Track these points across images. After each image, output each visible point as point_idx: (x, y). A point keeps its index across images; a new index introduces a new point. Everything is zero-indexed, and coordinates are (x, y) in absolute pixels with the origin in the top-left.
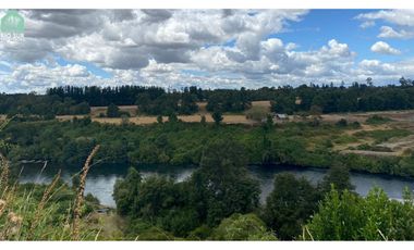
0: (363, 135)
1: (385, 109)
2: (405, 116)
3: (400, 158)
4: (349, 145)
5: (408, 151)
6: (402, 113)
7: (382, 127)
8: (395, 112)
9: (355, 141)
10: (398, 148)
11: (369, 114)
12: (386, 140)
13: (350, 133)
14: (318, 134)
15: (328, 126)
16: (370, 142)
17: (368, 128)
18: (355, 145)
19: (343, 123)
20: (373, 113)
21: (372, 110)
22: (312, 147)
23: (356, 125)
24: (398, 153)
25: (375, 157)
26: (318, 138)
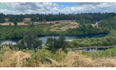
0: (56, 26)
1: (58, 20)
2: (63, 22)
3: (65, 31)
4: (53, 29)
5: (66, 30)
6: (62, 21)
7: (59, 24)
8: (61, 21)
9: (54, 28)
10: (64, 29)
11: (55, 21)
12: (61, 27)
13: (53, 26)
14: (45, 27)
15: (47, 25)
16: (58, 28)
17: (56, 25)
18: (55, 29)
19: (51, 24)
20: (57, 21)
21: (56, 20)
22: (45, 30)
23: (54, 24)
24: (64, 30)
25: (60, 31)
26: (46, 28)
